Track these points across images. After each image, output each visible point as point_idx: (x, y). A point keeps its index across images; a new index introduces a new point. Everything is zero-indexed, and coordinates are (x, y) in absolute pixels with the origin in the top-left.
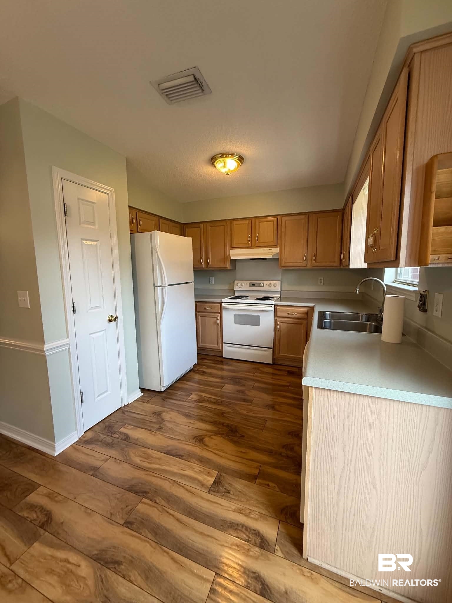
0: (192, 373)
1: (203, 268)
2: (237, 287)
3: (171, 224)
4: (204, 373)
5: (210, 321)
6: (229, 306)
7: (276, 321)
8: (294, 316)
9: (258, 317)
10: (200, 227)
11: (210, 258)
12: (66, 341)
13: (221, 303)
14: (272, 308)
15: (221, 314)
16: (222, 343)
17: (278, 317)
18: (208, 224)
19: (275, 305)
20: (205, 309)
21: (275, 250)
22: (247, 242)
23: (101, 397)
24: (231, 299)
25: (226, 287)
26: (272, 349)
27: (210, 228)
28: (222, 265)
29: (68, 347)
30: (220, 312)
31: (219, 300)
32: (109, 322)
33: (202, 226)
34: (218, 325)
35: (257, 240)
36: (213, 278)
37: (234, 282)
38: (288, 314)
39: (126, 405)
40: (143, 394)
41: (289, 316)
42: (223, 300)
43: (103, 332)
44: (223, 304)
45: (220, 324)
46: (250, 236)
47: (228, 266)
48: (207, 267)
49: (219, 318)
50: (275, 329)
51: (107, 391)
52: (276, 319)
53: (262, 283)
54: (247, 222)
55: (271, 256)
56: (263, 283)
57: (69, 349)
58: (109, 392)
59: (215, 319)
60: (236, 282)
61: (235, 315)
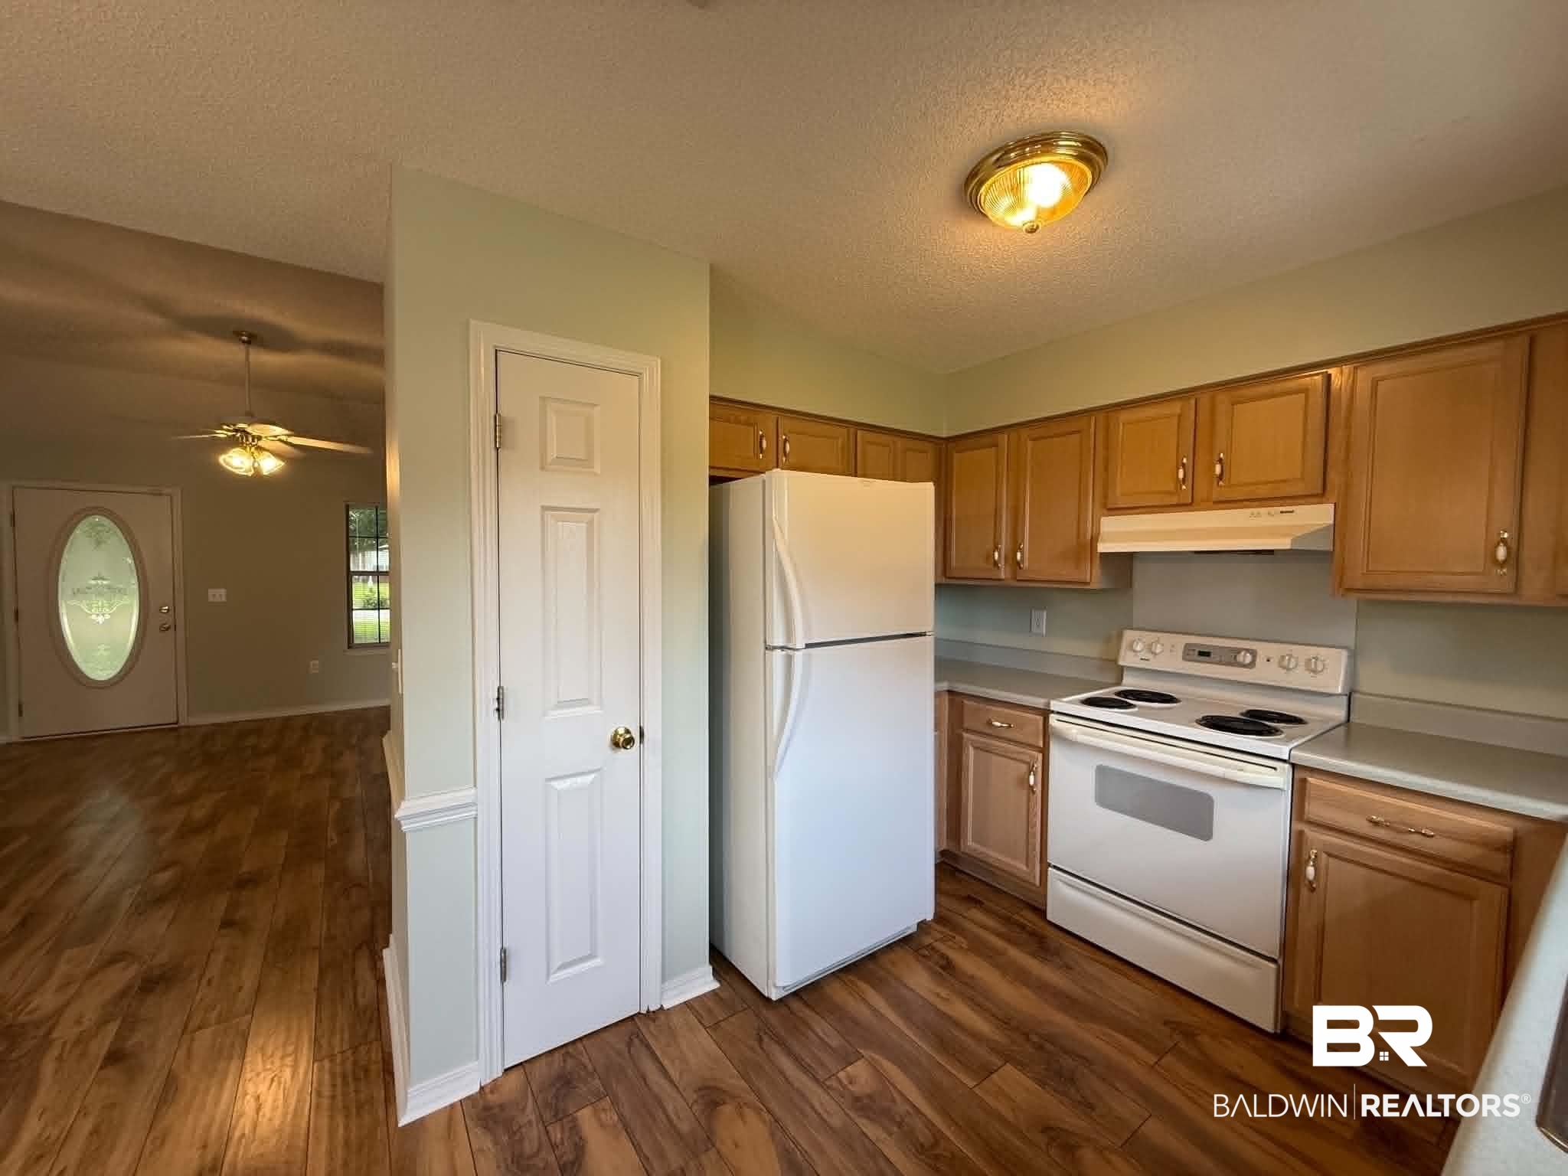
0: (902, 955)
1: (1000, 580)
2: (1130, 654)
3: (900, 443)
4: (947, 968)
5: (1005, 771)
6: (1074, 731)
7: (1297, 842)
8: (1414, 841)
9: (1207, 802)
10: (996, 445)
11: (1026, 546)
12: (467, 794)
13: (1046, 713)
14: (1281, 778)
15: (1045, 751)
16: (1045, 865)
17: (1310, 823)
18: (1025, 433)
19: (1294, 766)
20: (990, 724)
21: (1319, 516)
22: (1171, 487)
23: (570, 971)
24: (1091, 702)
25: (1091, 649)
26: (1273, 966)
27: (1030, 444)
28: (1067, 572)
29: (474, 813)
30: (1041, 744)
31: (1039, 702)
32: (614, 747)
33: (1003, 439)
34: (1034, 792)
35: (1221, 477)
36: (1045, 613)
37: (1120, 636)
38: (1376, 824)
39: (654, 1012)
40: (716, 985)
41: (1381, 833)
42: (1055, 705)
43: (593, 776)
44: (1053, 720)
45: (1038, 789)
46: (1185, 461)
47: (1095, 576)
48: (1014, 578)
49: (1039, 765)
50: (1293, 875)
51: (591, 957)
52: (1301, 833)
53: (1247, 650)
54: (1176, 408)
55: (1284, 544)
56: (1254, 653)
57: (476, 818)
58: (597, 962)
59: (1024, 768)
60: (1129, 635)
61: (1101, 771)
